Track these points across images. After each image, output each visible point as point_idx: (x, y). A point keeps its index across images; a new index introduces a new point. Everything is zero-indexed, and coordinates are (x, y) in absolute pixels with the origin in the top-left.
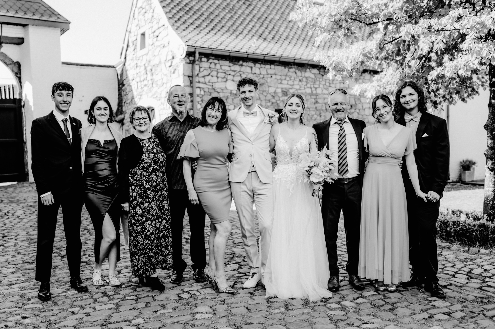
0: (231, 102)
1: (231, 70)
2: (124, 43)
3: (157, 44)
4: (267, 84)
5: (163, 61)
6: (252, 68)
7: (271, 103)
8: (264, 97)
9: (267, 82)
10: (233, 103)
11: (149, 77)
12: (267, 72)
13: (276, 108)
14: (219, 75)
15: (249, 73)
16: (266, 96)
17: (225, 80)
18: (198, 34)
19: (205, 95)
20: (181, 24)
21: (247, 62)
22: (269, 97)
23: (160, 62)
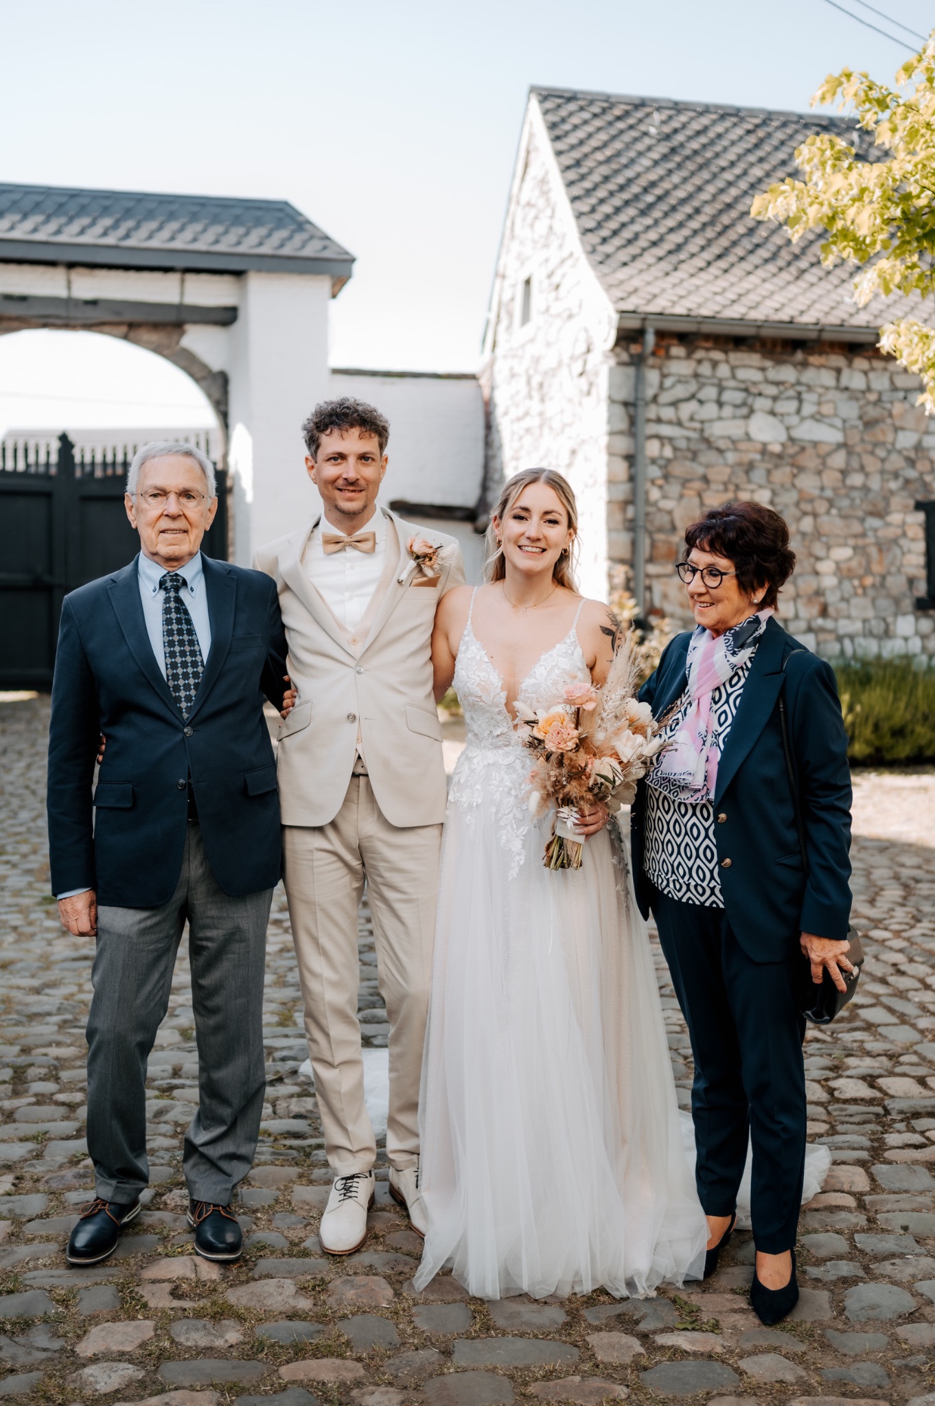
0: (763, 481)
1: (767, 381)
2: (490, 309)
3: (556, 308)
4: (889, 421)
5: (566, 360)
6: (838, 371)
7: (900, 482)
8: (879, 465)
9: (891, 415)
10: (769, 482)
11: (535, 406)
12: (892, 382)
13: (919, 497)
14: (727, 396)
15: (827, 388)
16: (883, 460)
17: (744, 411)
18: (667, 274)
19: (675, 458)
20: (619, 248)
21: (821, 353)
22: (896, 462)
23: (560, 363)
